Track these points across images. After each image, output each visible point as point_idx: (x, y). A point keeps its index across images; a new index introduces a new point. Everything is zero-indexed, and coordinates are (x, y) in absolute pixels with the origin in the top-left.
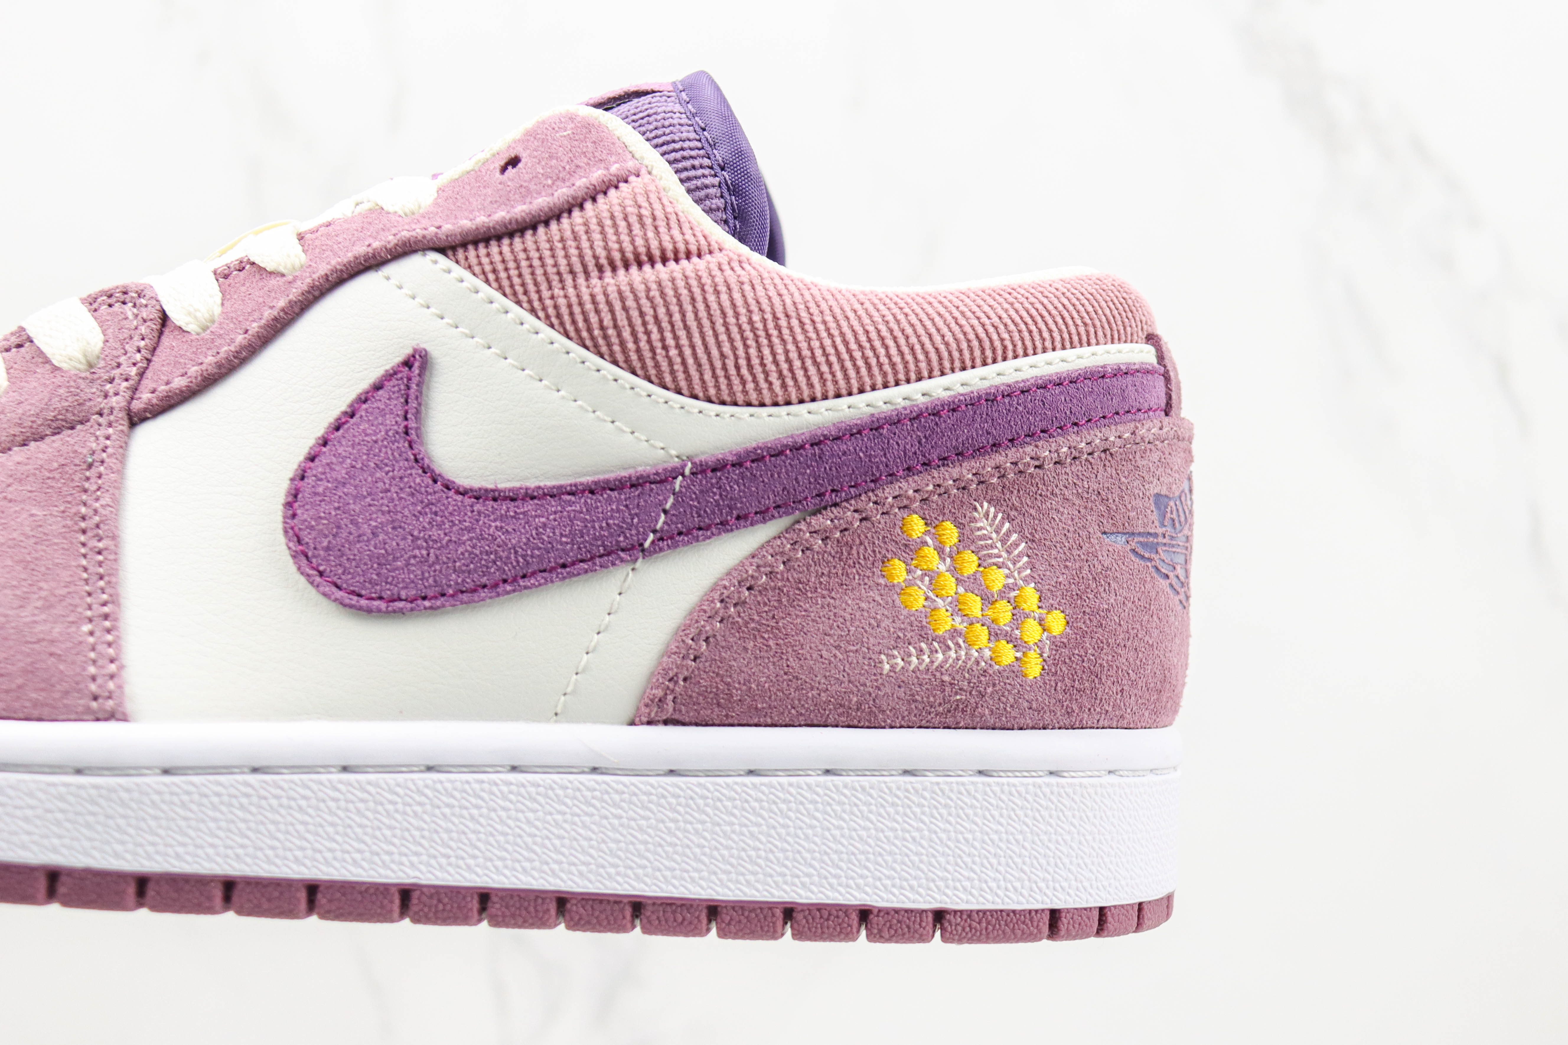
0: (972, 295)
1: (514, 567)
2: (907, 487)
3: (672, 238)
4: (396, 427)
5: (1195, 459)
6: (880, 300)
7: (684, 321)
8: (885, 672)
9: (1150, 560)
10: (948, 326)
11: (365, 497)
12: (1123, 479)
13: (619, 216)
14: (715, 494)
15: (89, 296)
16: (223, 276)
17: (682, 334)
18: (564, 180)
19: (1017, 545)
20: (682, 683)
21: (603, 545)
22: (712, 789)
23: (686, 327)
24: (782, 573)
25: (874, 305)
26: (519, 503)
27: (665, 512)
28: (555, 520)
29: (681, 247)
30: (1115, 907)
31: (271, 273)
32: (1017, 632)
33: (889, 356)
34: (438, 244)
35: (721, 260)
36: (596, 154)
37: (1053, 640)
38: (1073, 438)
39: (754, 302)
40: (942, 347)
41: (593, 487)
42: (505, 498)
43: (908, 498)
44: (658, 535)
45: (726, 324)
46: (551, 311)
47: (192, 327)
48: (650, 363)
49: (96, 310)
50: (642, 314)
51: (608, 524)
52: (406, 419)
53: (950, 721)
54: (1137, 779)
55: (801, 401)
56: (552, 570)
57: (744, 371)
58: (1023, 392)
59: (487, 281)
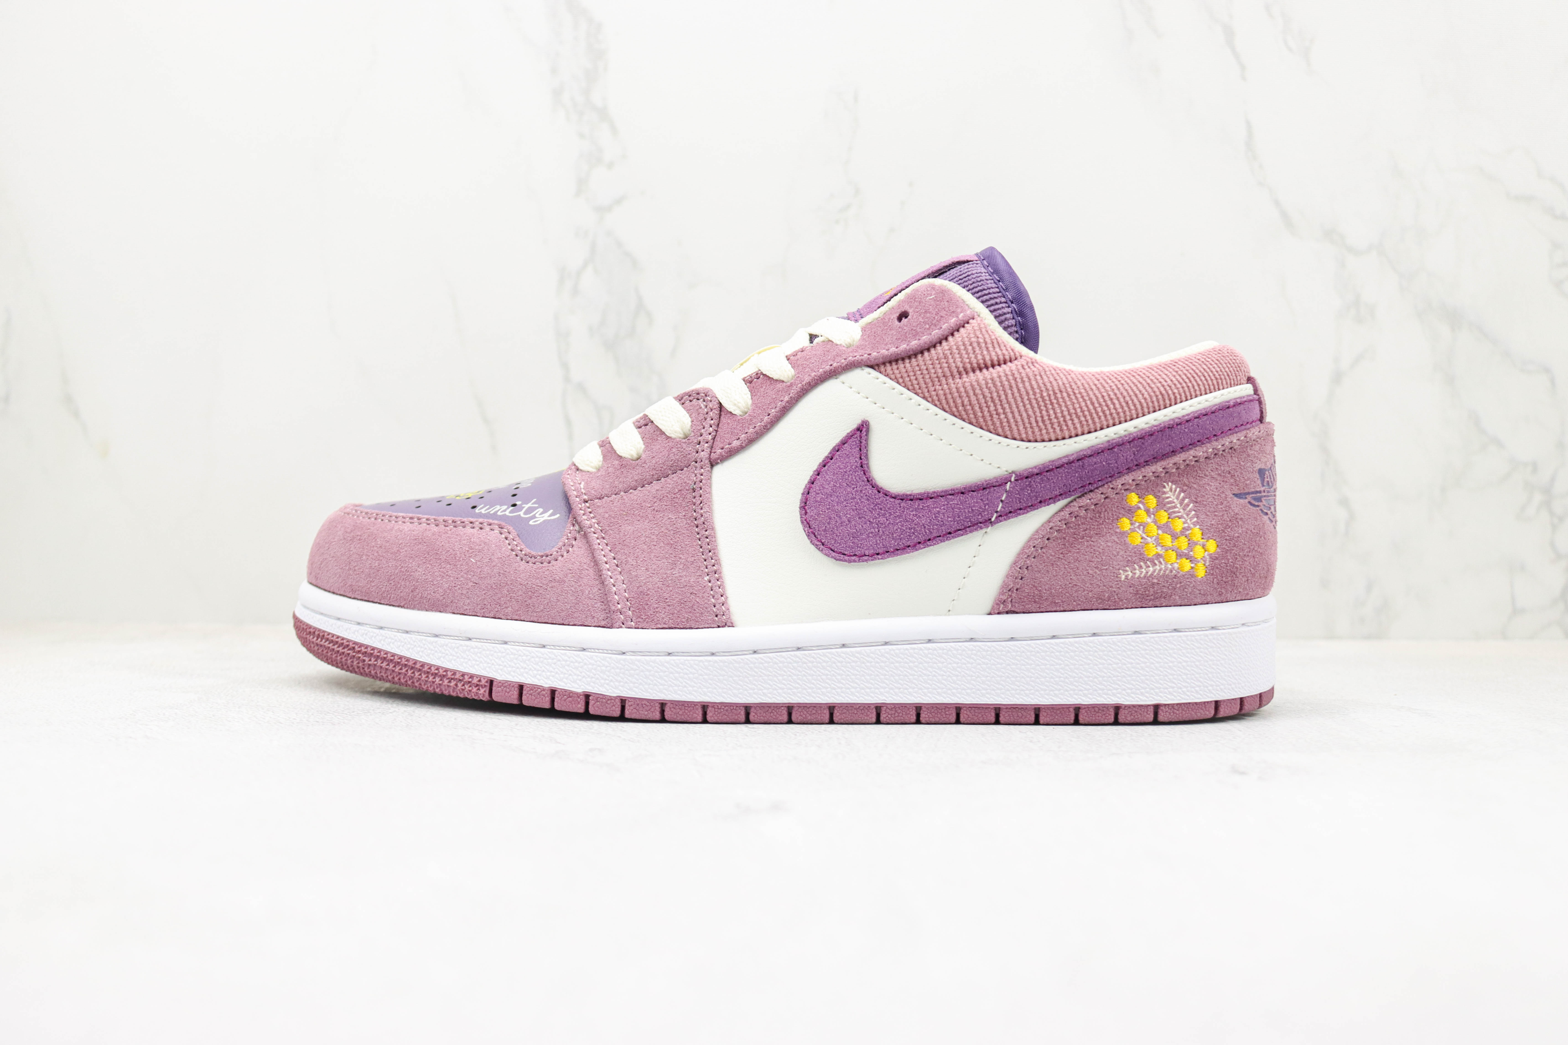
0: (1155, 369)
1: (924, 535)
2: (1128, 478)
3: (996, 353)
4: (856, 464)
5: (1276, 444)
6: (1108, 377)
7: (1007, 399)
8: (1123, 579)
9: (1258, 506)
10: (1145, 388)
11: (843, 502)
12: (1242, 463)
13: (968, 343)
14: (1028, 490)
15: (678, 396)
16: (749, 381)
17: (1006, 406)
18: (935, 325)
19: (1188, 505)
20: (1015, 591)
21: (970, 521)
22: (1034, 646)
23: (1008, 402)
24: (1065, 529)
25: (1105, 380)
26: (924, 501)
27: (1002, 501)
28: (944, 509)
29: (1001, 357)
30: (1248, 697)
31: (777, 380)
32: (1191, 553)
33: (1115, 409)
34: (869, 363)
35: (1023, 363)
36: (950, 308)
37: (1210, 555)
38: (1215, 444)
39: (1043, 385)
40: (1143, 401)
41: (963, 491)
42: (917, 499)
43: (1129, 484)
44: (999, 514)
45: (1029, 399)
46: (935, 398)
47: (737, 412)
48: (990, 423)
49: (683, 404)
50: (985, 397)
51: (972, 510)
52: (861, 459)
53: (1158, 604)
54: (1256, 627)
55: (1071, 437)
56: (944, 535)
57: (1041, 424)
58: (1187, 421)
59: (898, 382)
